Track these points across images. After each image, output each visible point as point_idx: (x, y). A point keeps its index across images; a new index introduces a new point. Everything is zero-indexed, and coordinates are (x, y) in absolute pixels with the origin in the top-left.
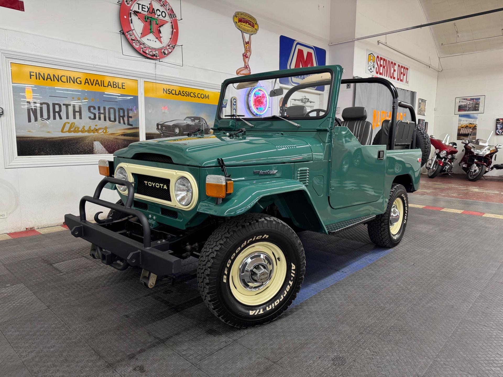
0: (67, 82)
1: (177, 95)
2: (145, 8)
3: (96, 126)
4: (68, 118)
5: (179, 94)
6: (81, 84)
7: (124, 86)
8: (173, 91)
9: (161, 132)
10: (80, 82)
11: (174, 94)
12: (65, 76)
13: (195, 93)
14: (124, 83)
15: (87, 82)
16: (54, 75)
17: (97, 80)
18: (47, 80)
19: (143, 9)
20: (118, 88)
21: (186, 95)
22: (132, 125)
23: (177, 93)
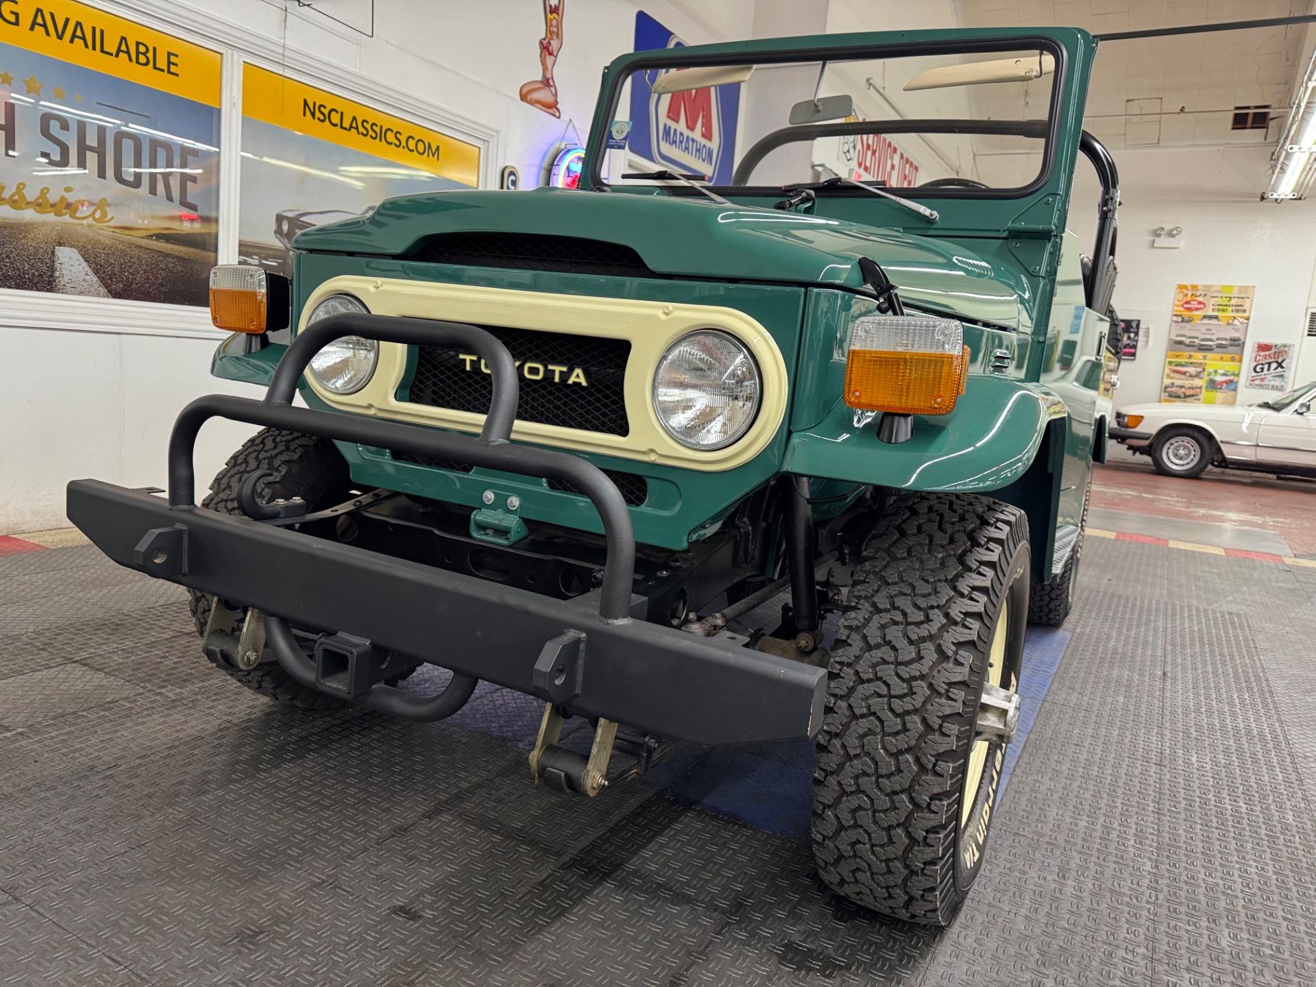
1: (345, 129)
3: (68, 190)
5: (351, 127)
6: (17, 23)
8: (333, 114)
9: (289, 246)
10: (12, 18)
11: (336, 125)
13: (400, 134)
15: (39, 20)
17: (78, 24)
20: (155, 67)
21: (371, 133)
22: (194, 208)
23: (346, 124)
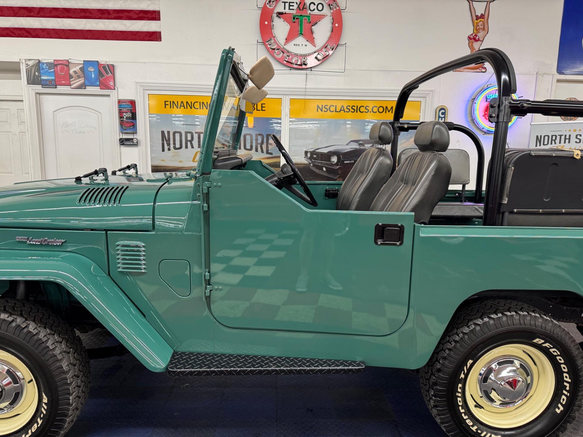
0: (200, 109)
1: (338, 112)
2: (293, 6)
4: (199, 146)
5: (341, 110)
7: (264, 107)
8: (332, 107)
9: (310, 162)
11: (333, 111)
12: (198, 102)
13: (368, 107)
14: (265, 104)
16: (187, 102)
18: (180, 108)
19: (291, 8)
20: (257, 110)
21: (351, 110)
22: (271, 154)
23: (338, 110)
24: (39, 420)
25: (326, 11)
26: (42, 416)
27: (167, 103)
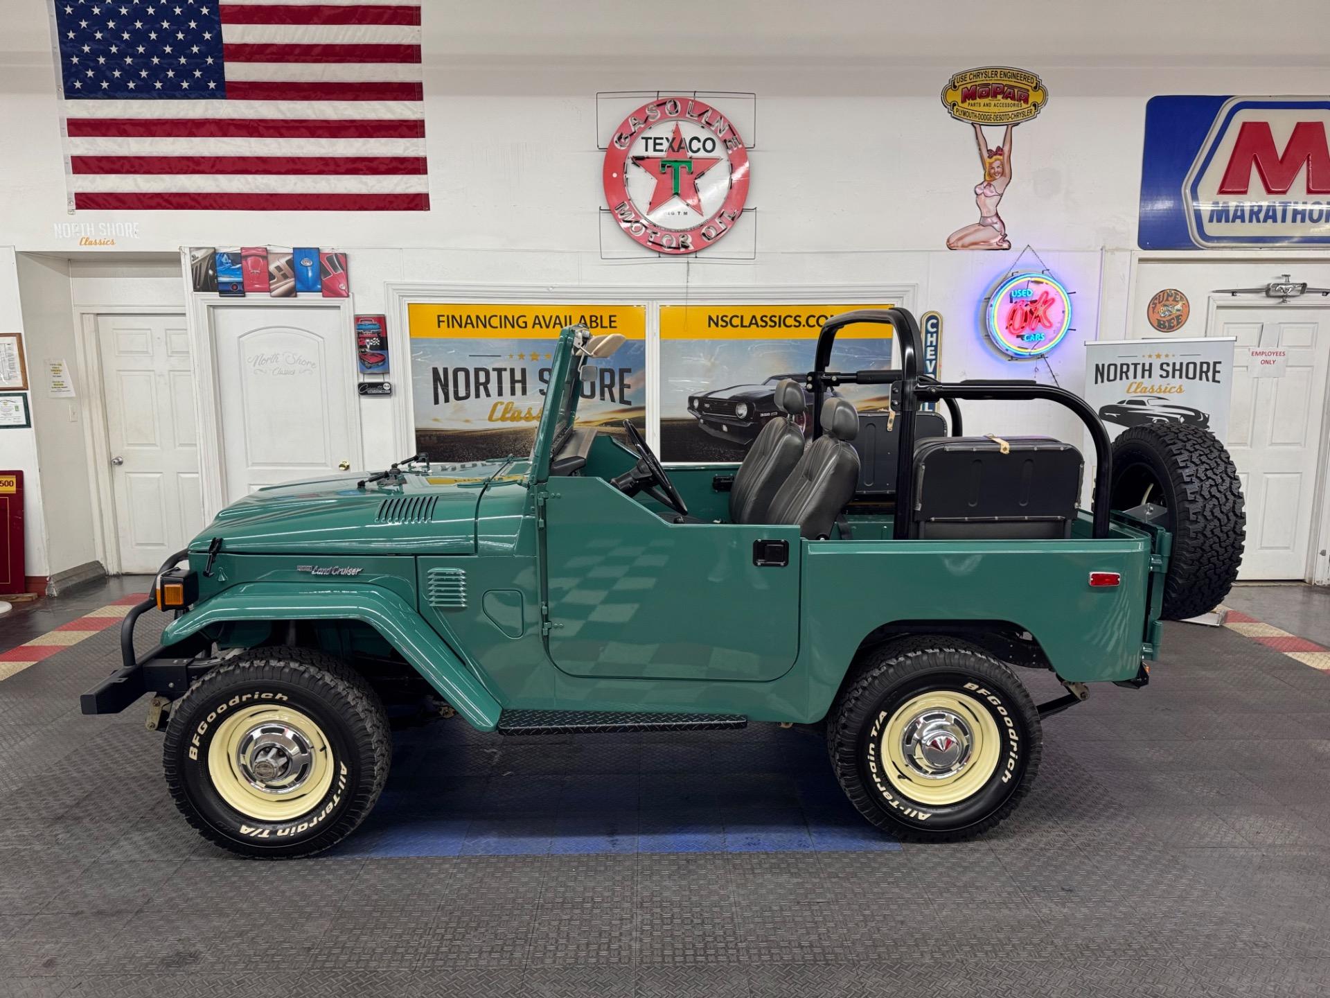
0: (501, 327)
1: (746, 326)
2: (661, 144)
4: (500, 394)
5: (751, 324)
6: (526, 327)
7: (614, 321)
8: (735, 319)
9: (700, 416)
10: (523, 325)
11: (737, 326)
12: (496, 316)
13: (800, 316)
14: (615, 316)
15: (537, 322)
16: (478, 317)
17: (557, 317)
18: (465, 327)
19: (658, 147)
20: (602, 327)
21: (770, 323)
22: (629, 403)
23: (746, 323)
24: (335, 797)
25: (719, 152)
26: (339, 792)
27: (441, 319)
